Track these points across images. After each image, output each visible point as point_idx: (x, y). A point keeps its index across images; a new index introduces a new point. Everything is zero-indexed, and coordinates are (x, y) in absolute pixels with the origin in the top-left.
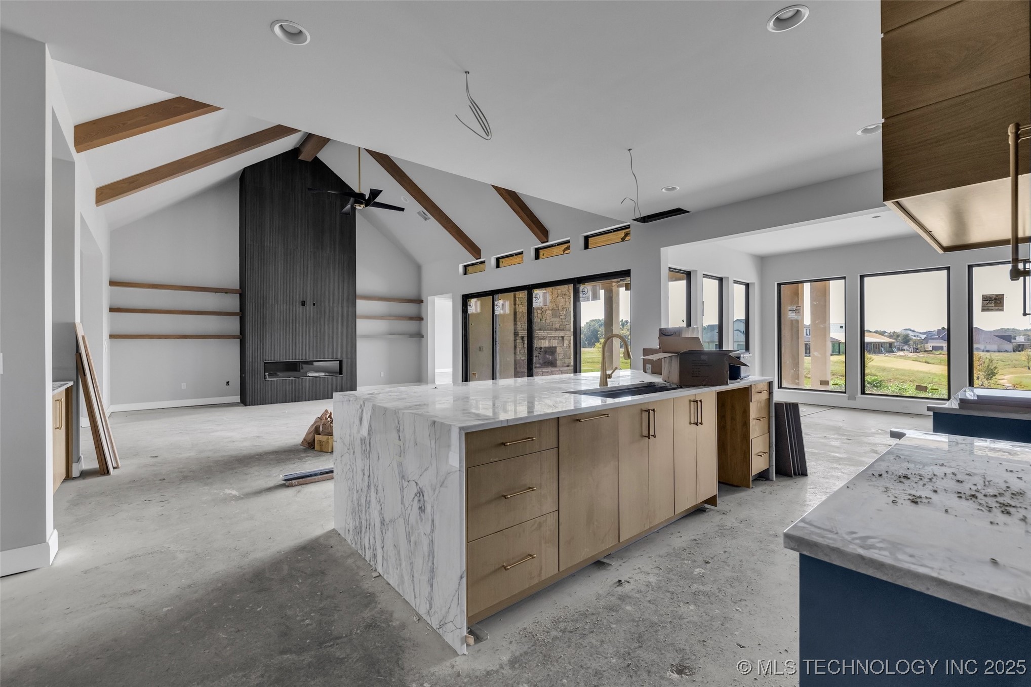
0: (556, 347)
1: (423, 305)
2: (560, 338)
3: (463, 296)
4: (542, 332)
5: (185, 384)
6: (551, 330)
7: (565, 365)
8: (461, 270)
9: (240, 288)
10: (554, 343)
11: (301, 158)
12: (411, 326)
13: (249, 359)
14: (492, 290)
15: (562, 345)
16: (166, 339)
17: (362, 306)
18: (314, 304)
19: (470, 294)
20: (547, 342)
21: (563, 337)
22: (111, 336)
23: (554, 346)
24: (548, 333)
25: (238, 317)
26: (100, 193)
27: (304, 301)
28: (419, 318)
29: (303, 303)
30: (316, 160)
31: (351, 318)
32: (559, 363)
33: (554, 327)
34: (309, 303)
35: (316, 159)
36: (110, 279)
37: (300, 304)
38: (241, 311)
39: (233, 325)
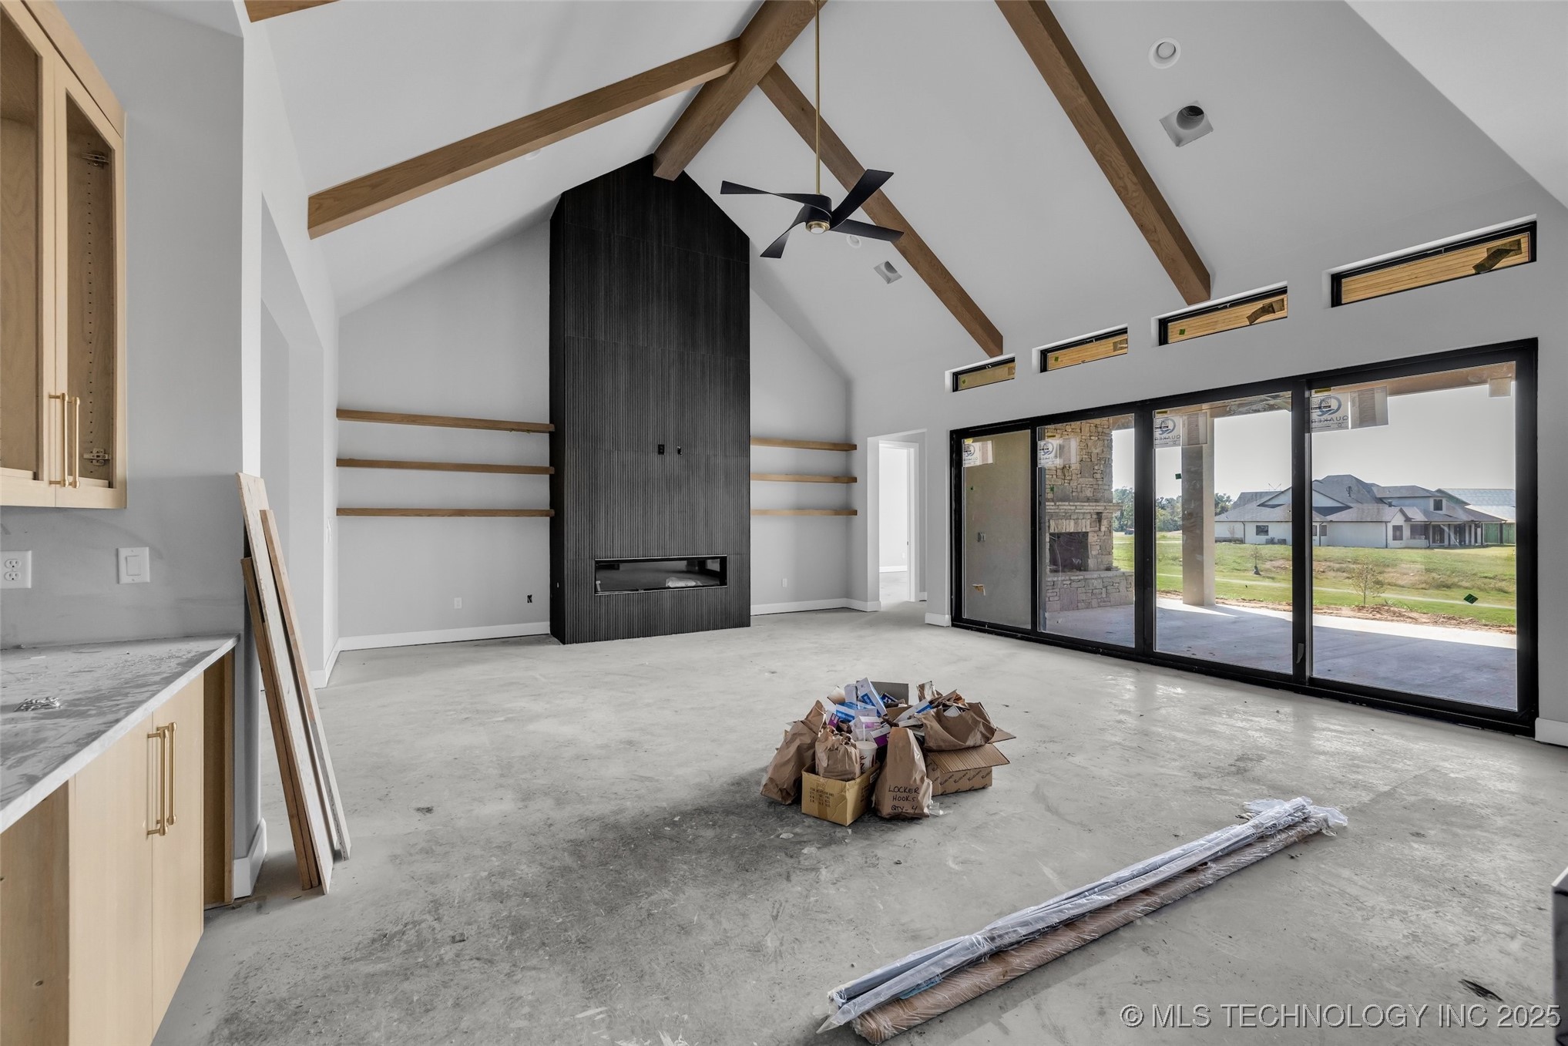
0: (1086, 534)
1: (856, 454)
2: (1095, 516)
3: (952, 433)
4: (1067, 503)
5: (460, 599)
6: (1078, 500)
7: (1102, 567)
8: (948, 381)
9: (551, 421)
10: (1085, 526)
11: (658, 173)
12: (831, 494)
13: (569, 555)
14: (1031, 418)
15: (1097, 529)
16: (429, 516)
17: (760, 456)
18: (679, 451)
19: (971, 428)
20: (1072, 522)
21: (1099, 514)
22: (341, 511)
23: (1084, 530)
24: (1076, 506)
25: (547, 477)
26: (317, 205)
27: (663, 446)
28: (848, 479)
29: (661, 450)
30: (684, 178)
31: (743, 476)
32: (1091, 563)
33: (1083, 495)
34: (670, 449)
35: (684, 176)
36: (339, 405)
37: (656, 449)
38: (552, 462)
39: (539, 490)
